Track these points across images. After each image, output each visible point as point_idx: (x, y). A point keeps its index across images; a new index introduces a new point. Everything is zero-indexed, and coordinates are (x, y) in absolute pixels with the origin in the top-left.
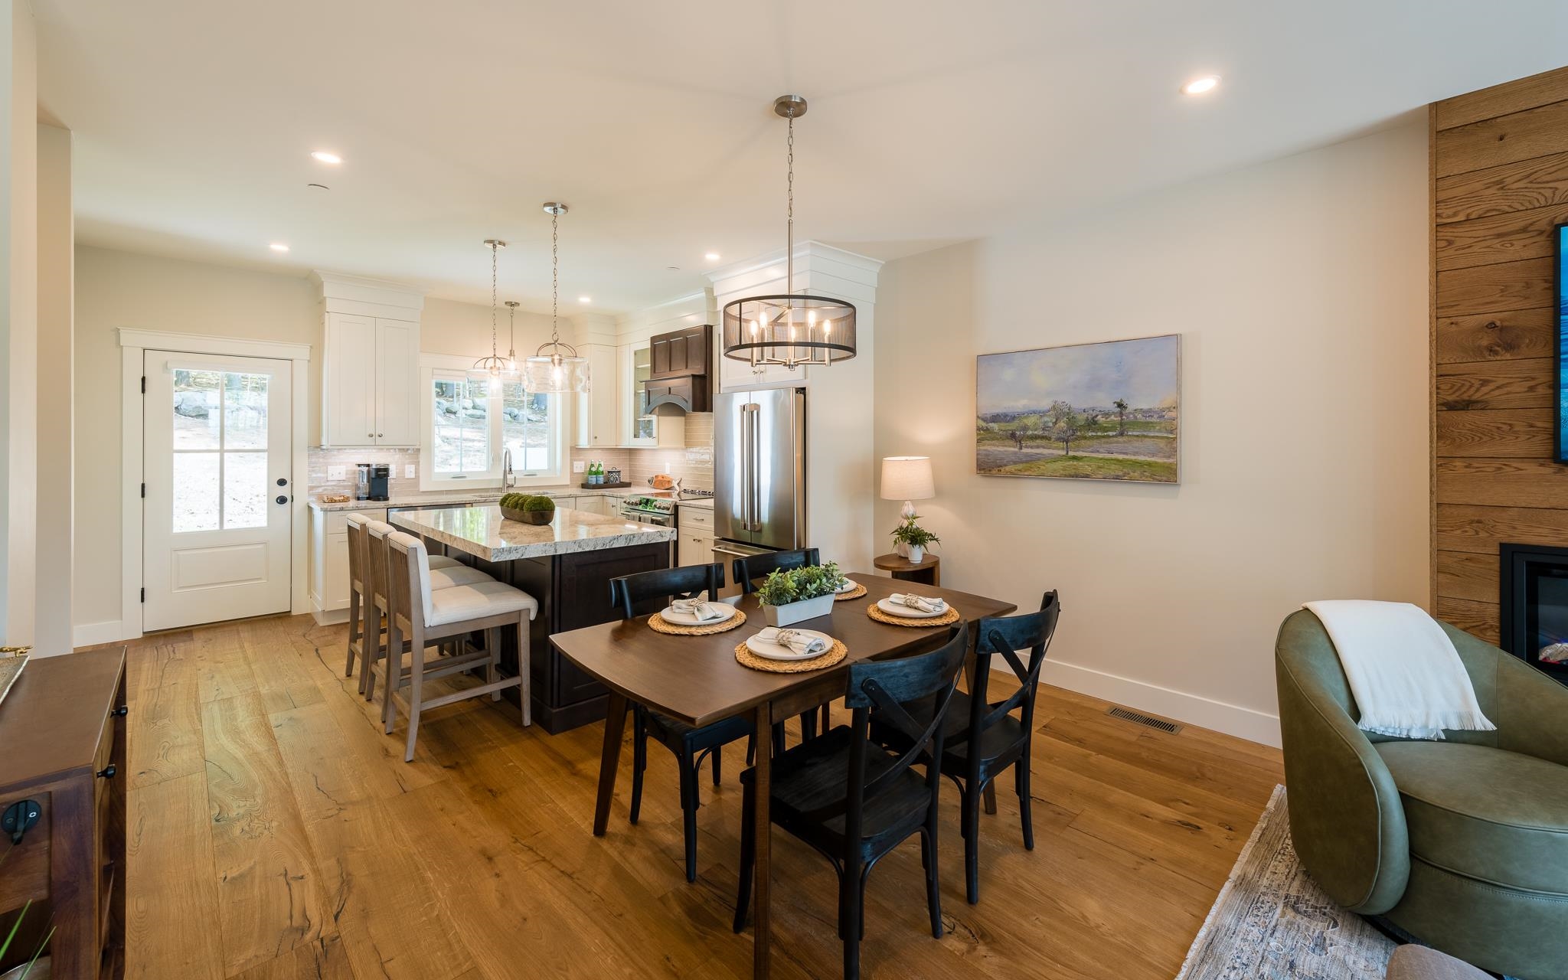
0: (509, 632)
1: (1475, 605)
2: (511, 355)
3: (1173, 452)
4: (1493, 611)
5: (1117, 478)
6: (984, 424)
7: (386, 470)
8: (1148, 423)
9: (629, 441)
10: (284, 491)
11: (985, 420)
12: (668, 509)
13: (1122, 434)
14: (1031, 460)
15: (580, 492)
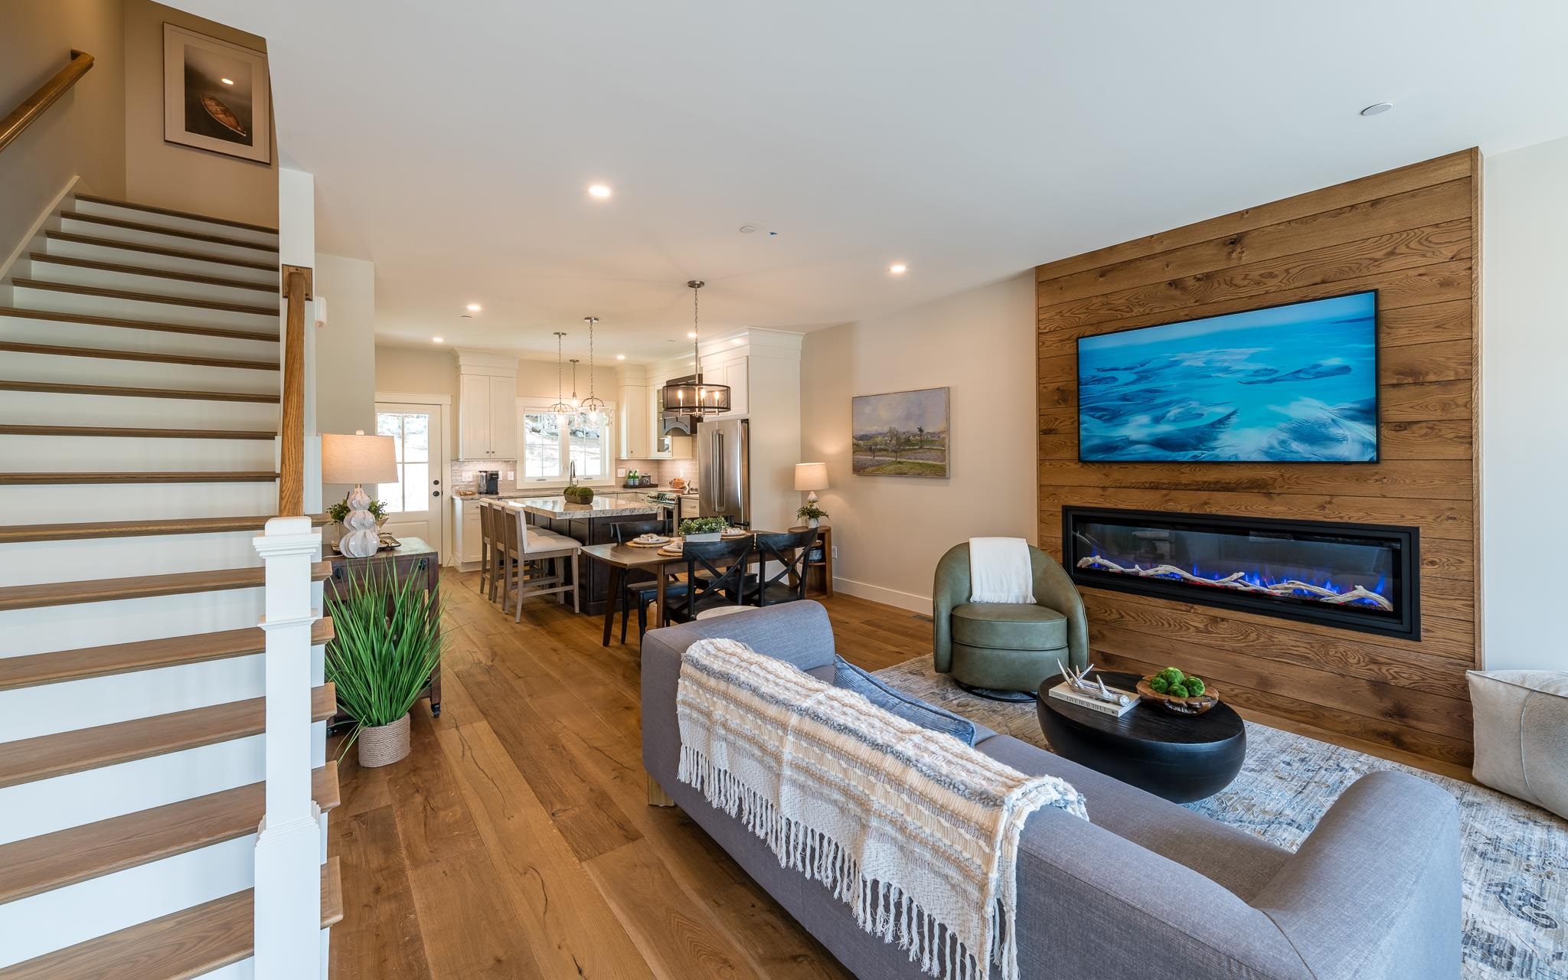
0: (568, 560)
1: (1054, 539)
2: (574, 396)
3: (944, 460)
4: (1060, 541)
5: (919, 474)
6: (856, 441)
7: (497, 474)
8: (932, 441)
9: (655, 455)
10: (437, 488)
11: (856, 439)
12: (674, 500)
13: (921, 448)
14: (879, 464)
15: (622, 490)
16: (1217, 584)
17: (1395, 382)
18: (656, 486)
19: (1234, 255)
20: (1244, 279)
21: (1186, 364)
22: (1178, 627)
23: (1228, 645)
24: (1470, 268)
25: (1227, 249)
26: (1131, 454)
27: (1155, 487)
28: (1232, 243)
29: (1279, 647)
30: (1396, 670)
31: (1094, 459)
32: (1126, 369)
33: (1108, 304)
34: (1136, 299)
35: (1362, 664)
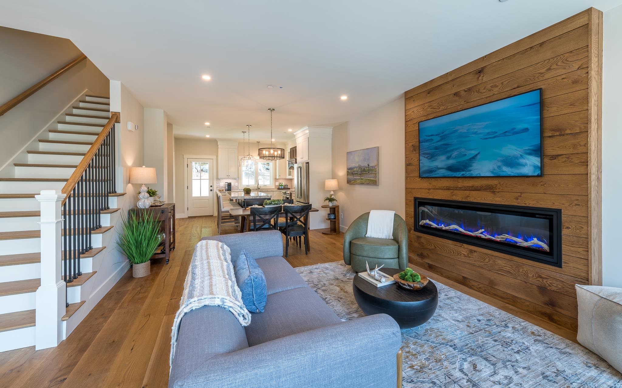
1: (411, 212)
3: (376, 178)
4: (413, 213)
5: (368, 184)
6: (348, 171)
7: (231, 184)
8: (372, 170)
9: (287, 177)
10: (212, 188)
11: (348, 169)
12: (289, 194)
13: (369, 173)
14: (355, 180)
15: (277, 190)
16: (473, 235)
17: (551, 135)
18: (290, 189)
19: (480, 78)
20: (484, 89)
21: (459, 131)
22: (457, 254)
23: (477, 263)
24: (588, 73)
25: (477, 76)
26: (438, 174)
27: (448, 189)
28: (479, 72)
29: (498, 266)
30: (550, 282)
31: (425, 176)
32: (437, 135)
33: (431, 106)
34: (441, 103)
35: (535, 277)
